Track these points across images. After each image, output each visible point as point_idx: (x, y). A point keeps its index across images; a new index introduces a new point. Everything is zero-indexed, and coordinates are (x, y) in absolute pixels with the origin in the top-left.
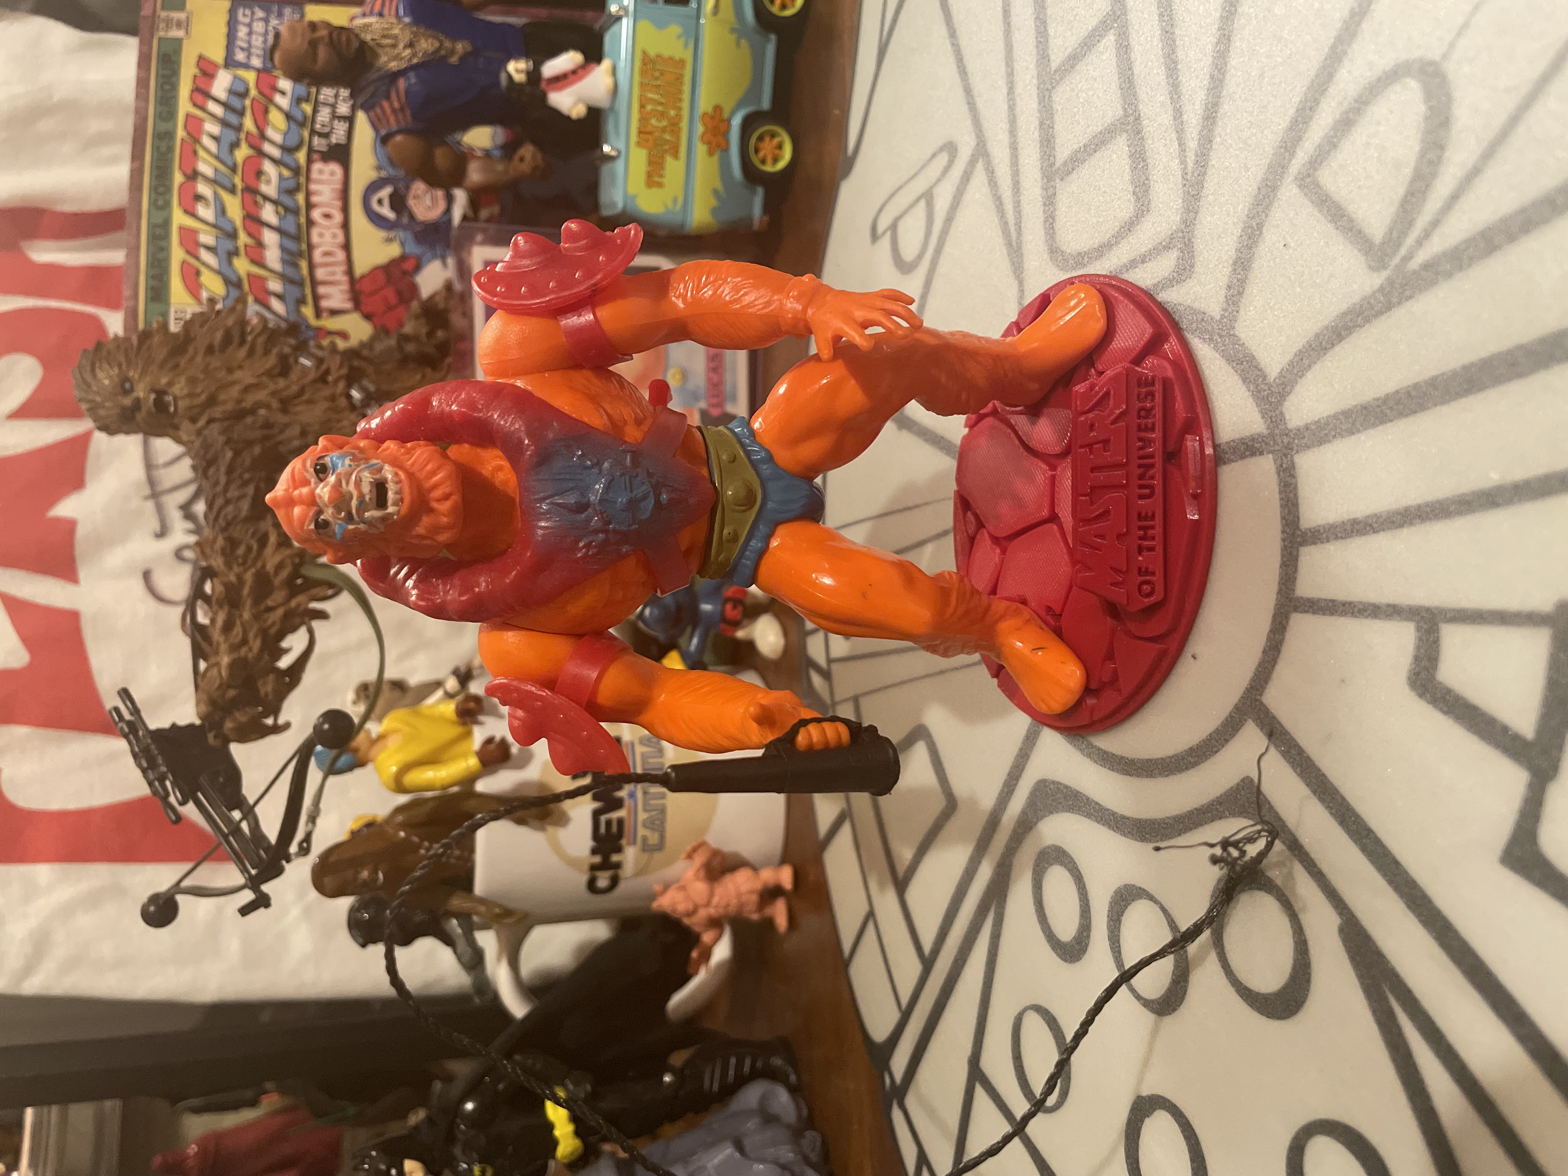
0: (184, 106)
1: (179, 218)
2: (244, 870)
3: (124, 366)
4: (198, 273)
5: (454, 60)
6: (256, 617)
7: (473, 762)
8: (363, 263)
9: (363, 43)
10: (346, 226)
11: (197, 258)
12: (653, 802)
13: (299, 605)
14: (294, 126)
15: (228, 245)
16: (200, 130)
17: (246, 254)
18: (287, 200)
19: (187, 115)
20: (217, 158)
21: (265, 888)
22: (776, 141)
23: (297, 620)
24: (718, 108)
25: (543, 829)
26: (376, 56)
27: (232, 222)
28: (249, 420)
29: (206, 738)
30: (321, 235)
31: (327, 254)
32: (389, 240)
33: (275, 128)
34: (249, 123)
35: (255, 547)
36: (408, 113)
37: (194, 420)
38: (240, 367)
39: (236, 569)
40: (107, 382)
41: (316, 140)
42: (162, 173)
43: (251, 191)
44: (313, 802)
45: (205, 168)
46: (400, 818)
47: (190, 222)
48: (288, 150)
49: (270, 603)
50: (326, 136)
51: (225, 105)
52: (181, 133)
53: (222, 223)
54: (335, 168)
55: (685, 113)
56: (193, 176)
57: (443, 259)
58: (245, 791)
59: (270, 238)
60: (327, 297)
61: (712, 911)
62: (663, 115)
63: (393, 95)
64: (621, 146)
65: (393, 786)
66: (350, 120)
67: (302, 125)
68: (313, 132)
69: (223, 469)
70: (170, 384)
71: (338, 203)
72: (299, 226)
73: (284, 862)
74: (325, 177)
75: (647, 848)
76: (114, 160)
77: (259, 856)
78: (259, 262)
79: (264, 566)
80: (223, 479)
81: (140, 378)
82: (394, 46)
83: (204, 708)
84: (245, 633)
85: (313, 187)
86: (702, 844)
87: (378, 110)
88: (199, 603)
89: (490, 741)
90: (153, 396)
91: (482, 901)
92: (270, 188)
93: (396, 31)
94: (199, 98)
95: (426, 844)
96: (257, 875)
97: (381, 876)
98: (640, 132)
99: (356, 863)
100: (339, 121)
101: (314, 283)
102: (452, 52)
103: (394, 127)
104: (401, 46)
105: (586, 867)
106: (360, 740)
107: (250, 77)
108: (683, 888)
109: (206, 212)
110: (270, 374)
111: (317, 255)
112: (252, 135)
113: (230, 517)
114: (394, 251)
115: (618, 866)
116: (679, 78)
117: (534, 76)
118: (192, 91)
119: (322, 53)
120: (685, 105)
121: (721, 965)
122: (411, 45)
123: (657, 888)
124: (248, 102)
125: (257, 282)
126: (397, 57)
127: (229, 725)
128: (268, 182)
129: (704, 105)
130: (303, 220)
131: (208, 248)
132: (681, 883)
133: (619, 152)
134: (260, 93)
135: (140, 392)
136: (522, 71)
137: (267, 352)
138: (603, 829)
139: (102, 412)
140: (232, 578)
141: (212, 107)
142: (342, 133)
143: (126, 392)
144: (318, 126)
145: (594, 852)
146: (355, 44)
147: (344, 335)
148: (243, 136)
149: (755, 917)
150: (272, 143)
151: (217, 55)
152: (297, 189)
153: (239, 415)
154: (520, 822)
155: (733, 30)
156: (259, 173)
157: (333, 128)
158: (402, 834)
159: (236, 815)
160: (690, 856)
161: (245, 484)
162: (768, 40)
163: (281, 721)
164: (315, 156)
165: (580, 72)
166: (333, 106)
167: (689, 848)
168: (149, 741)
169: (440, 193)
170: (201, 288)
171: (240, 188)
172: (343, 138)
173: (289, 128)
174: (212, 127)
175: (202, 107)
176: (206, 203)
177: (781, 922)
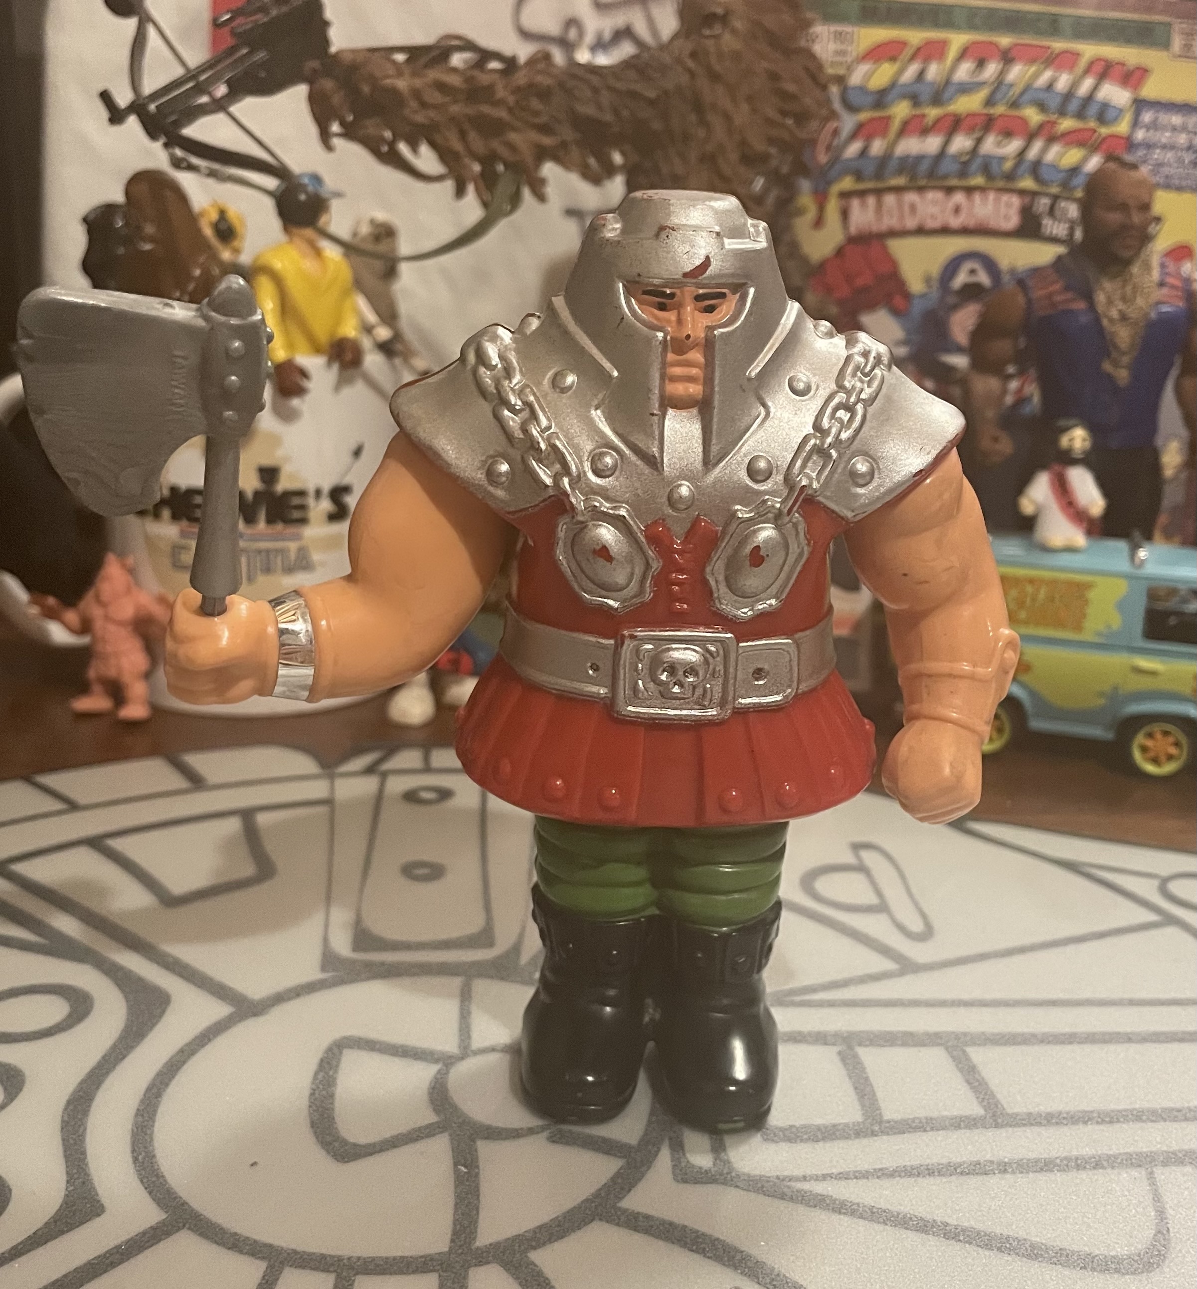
0: (1089, 50)
1: (958, 40)
4: (893, 59)
5: (1107, 367)
6: (453, 119)
7: (281, 356)
8: (901, 249)
9: (1125, 263)
10: (945, 231)
11: (913, 58)
13: (470, 169)
14: (1062, 174)
15: (925, 95)
16: (1060, 68)
17: (915, 116)
18: (977, 163)
19: (1078, 54)
20: (1027, 88)
23: (452, 164)
24: (1030, 668)
27: (951, 99)
28: (693, 117)
29: (312, 59)
30: (935, 202)
31: (913, 208)
32: (928, 280)
33: (1062, 155)
34: (1067, 124)
35: (537, 120)
36: (1048, 312)
37: (693, 55)
38: (754, 111)
39: (511, 100)
41: (1044, 202)
42: (1011, 22)
43: (987, 124)
45: (1016, 72)
47: (952, 53)
48: (1036, 168)
49: (471, 136)
50: (1051, 212)
51: (1089, 98)
52: (1058, 45)
53: (951, 90)
54: (1013, 221)
56: (1007, 58)
57: (905, 342)
59: (932, 144)
60: (864, 205)
61: (100, 624)
63: (1069, 295)
67: (1063, 185)
68: (1055, 198)
69: (634, 87)
70: (734, 31)
71: (971, 223)
72: (945, 177)
73: (163, 140)
74: (1003, 210)
75: (174, 550)
77: (170, 114)
78: (905, 129)
79: (514, 129)
80: (622, 87)
82: (1123, 299)
83: (348, 57)
84: (435, 107)
85: (992, 196)
88: (475, 56)
89: (304, 374)
90: (720, 11)
92: (990, 145)
93: (1140, 301)
94: (1098, 68)
97: (148, 247)
99: (163, 220)
100: (1068, 229)
101: (879, 193)
102: (1116, 365)
103: (1034, 295)
104: (1123, 307)
107: (1122, 127)
108: (128, 591)
109: (963, 71)
110: (743, 143)
111: (911, 197)
112: (1052, 128)
113: (576, 93)
114: (916, 286)
116: (1060, 624)
117: (1068, 459)
118: (1106, 61)
119: (1116, 217)
121: (45, 634)
122: (1124, 316)
123: (130, 561)
124: (1092, 124)
125: (879, 126)
126: (1110, 302)
127: (329, 84)
128: (999, 144)
129: (1033, 653)
130: (954, 182)
131: (921, 73)
132: (134, 589)
134: (1104, 139)
136: (1074, 445)
137: (771, 141)
140: (500, 94)
141: (1087, 84)
142: (1054, 232)
144: (1063, 204)
145: (174, 490)
146: (1126, 254)
147: (819, 223)
148: (1054, 117)
149: (92, 674)
150: (1044, 150)
151: (1150, 90)
152: (989, 177)
153: (698, 106)
155: (1116, 689)
156: (1008, 134)
157: (1059, 221)
158: (197, 272)
160: (162, 600)
161: (616, 112)
162: (1109, 730)
163: (337, 142)
164: (1027, 200)
165: (1074, 513)
170: (874, 63)
171: (992, 111)
172: (1048, 232)
173: (1060, 171)
174: (1063, 82)
175: (1087, 71)
176: (974, 72)
177: (84, 704)
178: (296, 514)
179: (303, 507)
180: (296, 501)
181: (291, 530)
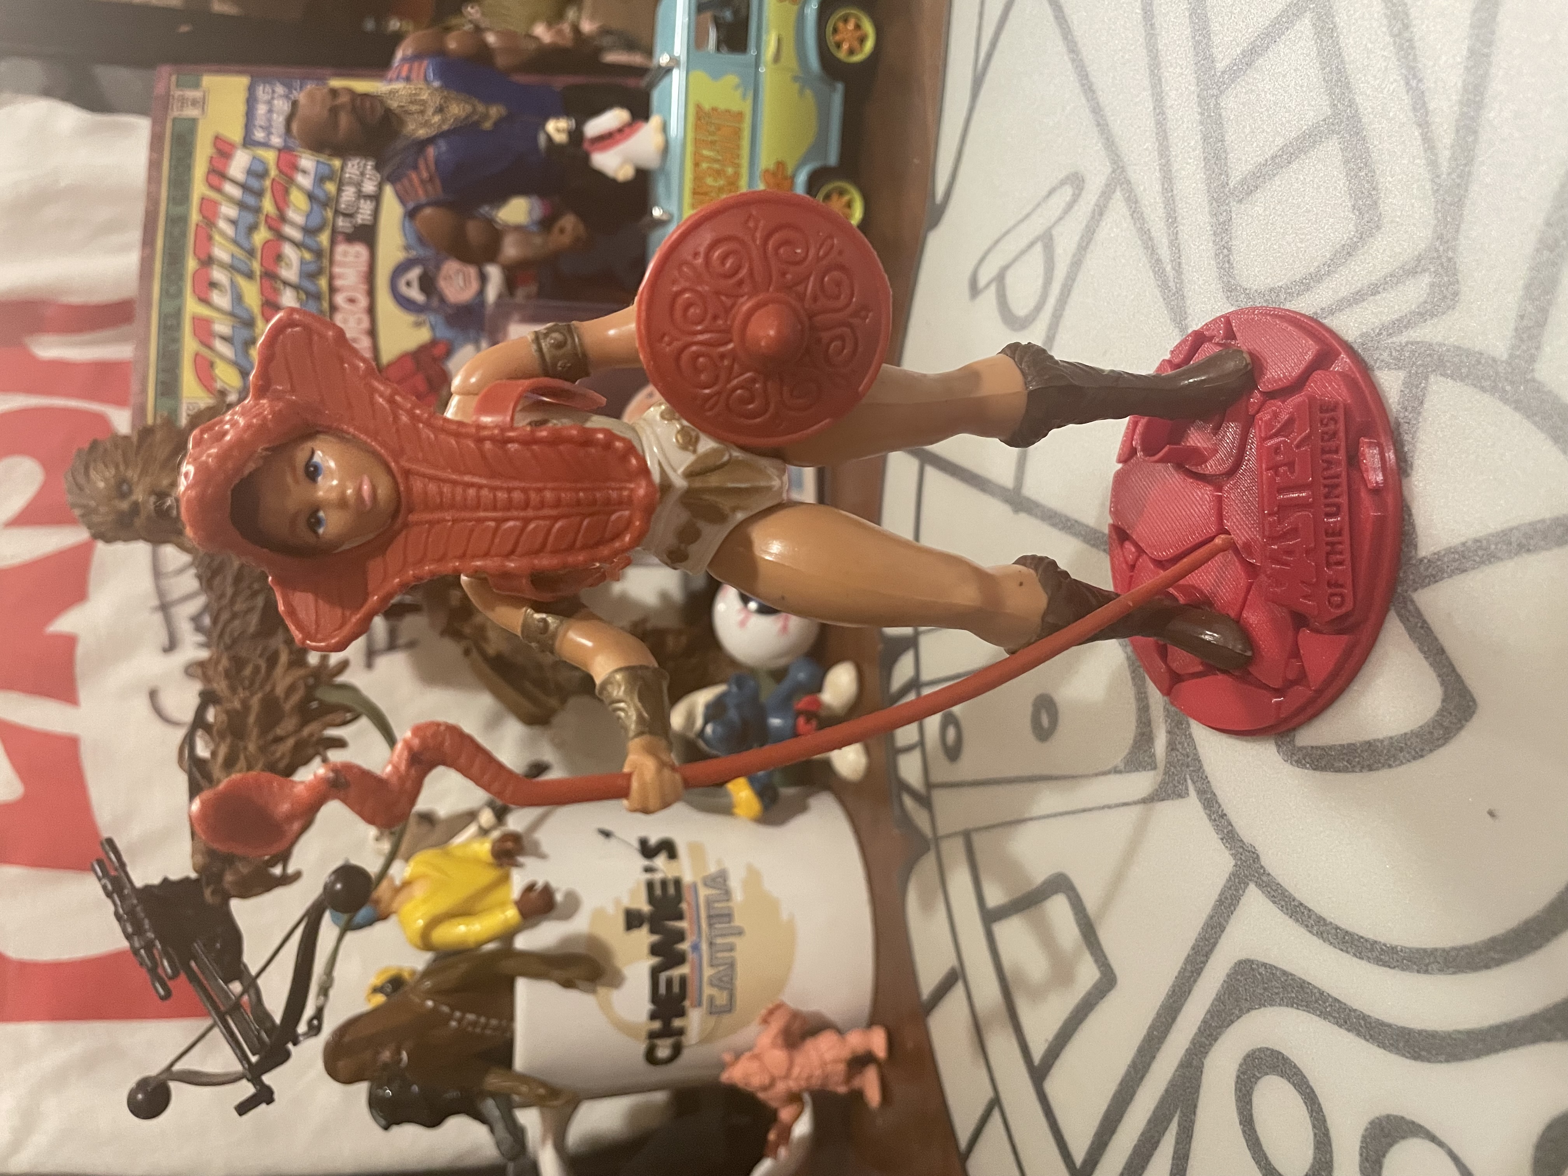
0: (199, 188)
1: (192, 307)
2: (243, 1057)
3: (122, 467)
4: (212, 365)
5: (488, 125)
6: (263, 749)
7: (511, 914)
8: (390, 350)
9: (388, 112)
10: (371, 310)
11: (211, 349)
12: (720, 955)
13: (311, 735)
14: (315, 206)
15: (245, 333)
16: (216, 213)
18: (307, 284)
19: (203, 199)
20: (235, 242)
21: (267, 1079)
22: (846, 198)
23: (311, 751)
24: (780, 165)
25: (593, 991)
26: (402, 123)
27: (248, 310)
29: (202, 894)
30: (346, 319)
32: (418, 325)
33: (297, 209)
34: (268, 205)
35: (264, 667)
36: (438, 182)
39: (242, 694)
40: (101, 485)
41: (341, 222)
42: (174, 259)
43: (270, 276)
44: (326, 968)
45: (221, 252)
46: (428, 984)
47: (204, 311)
48: (310, 231)
49: (279, 731)
50: (349, 216)
51: (244, 187)
52: (195, 217)
53: (238, 311)
54: (360, 250)
55: (744, 171)
56: (208, 261)
57: (477, 343)
58: (246, 958)
61: (792, 1085)
62: (719, 173)
63: (422, 165)
64: (674, 209)
65: (419, 942)
66: (376, 198)
67: (325, 205)
68: (337, 212)
69: (230, 579)
71: (364, 287)
73: (290, 1046)
74: (350, 259)
75: (714, 1010)
76: (123, 249)
77: (259, 1038)
79: (273, 690)
80: (229, 591)
81: (139, 480)
82: (422, 112)
83: (200, 859)
85: (337, 270)
86: (779, 1006)
87: (406, 182)
88: (200, 732)
90: (153, 499)
91: (523, 1078)
92: (290, 273)
93: (425, 96)
94: (215, 180)
95: (458, 1014)
96: (258, 1063)
97: (404, 1055)
98: (695, 193)
99: (374, 1042)
100: (365, 200)
102: (486, 116)
103: (423, 199)
104: (430, 111)
105: (644, 1034)
106: (383, 891)
107: (270, 156)
108: (757, 1057)
109: (221, 300)
112: (272, 218)
113: (236, 634)
114: (423, 335)
115: (681, 1032)
116: (737, 133)
117: (576, 135)
118: (209, 173)
119: (344, 120)
120: (745, 161)
122: (440, 110)
123: (727, 1057)
124: (268, 183)
126: (426, 124)
127: (229, 878)
128: (289, 266)
129: (766, 161)
130: (325, 305)
131: (224, 338)
132: (756, 1051)
133: (671, 216)
134: (281, 171)
135: (139, 495)
136: (563, 131)
138: (662, 990)
139: (96, 519)
140: (237, 705)
141: (229, 188)
142: (369, 212)
143: (123, 496)
144: (343, 206)
146: (380, 111)
148: (262, 217)
149: (842, 1089)
150: (293, 224)
151: (235, 134)
152: (319, 272)
154: (568, 984)
155: (796, 79)
156: (279, 257)
157: (358, 208)
158: (430, 1003)
159: (236, 987)
160: (765, 1021)
162: (834, 89)
163: (291, 870)
164: (340, 238)
165: (627, 130)
166: (359, 185)
167: (764, 1011)
168: (135, 902)
169: (472, 271)
170: (214, 379)
171: (258, 273)
172: (369, 218)
173: (312, 209)
174: (228, 210)
175: (219, 190)
176: (221, 291)
177: (873, 1095)
178: (671, 890)
179: (664, 883)
180: (658, 892)
181: (687, 894)
